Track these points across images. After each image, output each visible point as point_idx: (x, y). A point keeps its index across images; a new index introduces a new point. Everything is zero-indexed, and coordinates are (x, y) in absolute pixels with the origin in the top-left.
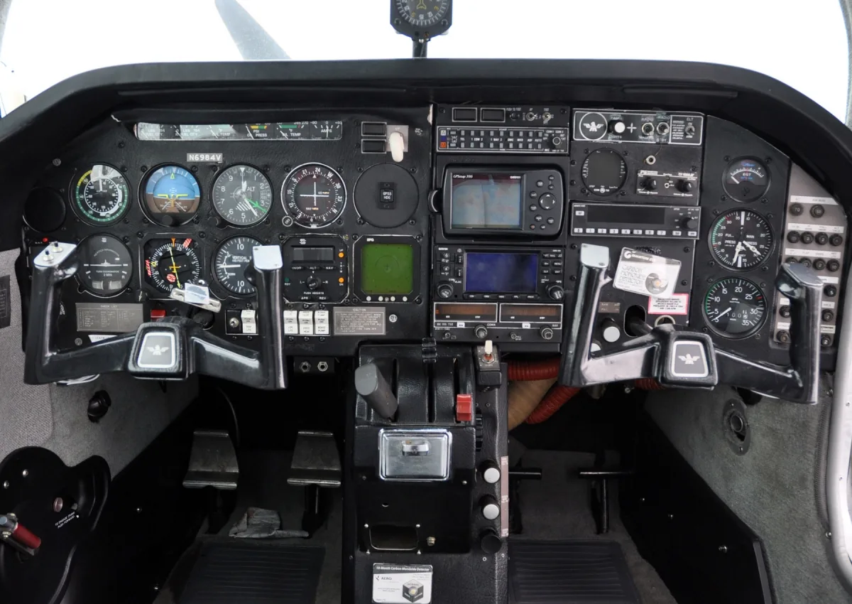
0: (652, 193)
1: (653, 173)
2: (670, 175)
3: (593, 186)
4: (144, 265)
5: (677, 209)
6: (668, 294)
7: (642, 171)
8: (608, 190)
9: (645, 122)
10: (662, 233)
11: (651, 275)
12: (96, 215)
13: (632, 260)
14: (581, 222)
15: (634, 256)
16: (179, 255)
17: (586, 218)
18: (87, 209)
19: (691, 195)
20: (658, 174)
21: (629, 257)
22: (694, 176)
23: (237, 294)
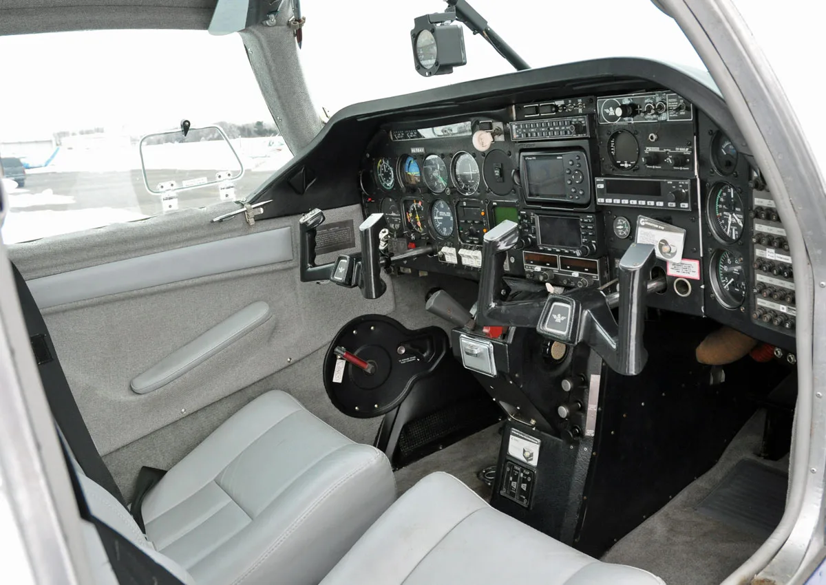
0: (657, 167)
1: (656, 149)
2: (669, 150)
3: (619, 162)
4: (406, 216)
5: (670, 182)
6: (677, 258)
7: (647, 148)
8: (630, 165)
9: (647, 103)
10: (661, 204)
11: (662, 241)
12: (386, 185)
13: (646, 226)
14: (603, 193)
15: (647, 223)
16: (419, 210)
17: (605, 189)
18: (382, 182)
19: (688, 168)
20: (660, 149)
21: (643, 224)
22: (689, 150)
23: (443, 236)
